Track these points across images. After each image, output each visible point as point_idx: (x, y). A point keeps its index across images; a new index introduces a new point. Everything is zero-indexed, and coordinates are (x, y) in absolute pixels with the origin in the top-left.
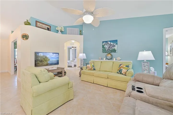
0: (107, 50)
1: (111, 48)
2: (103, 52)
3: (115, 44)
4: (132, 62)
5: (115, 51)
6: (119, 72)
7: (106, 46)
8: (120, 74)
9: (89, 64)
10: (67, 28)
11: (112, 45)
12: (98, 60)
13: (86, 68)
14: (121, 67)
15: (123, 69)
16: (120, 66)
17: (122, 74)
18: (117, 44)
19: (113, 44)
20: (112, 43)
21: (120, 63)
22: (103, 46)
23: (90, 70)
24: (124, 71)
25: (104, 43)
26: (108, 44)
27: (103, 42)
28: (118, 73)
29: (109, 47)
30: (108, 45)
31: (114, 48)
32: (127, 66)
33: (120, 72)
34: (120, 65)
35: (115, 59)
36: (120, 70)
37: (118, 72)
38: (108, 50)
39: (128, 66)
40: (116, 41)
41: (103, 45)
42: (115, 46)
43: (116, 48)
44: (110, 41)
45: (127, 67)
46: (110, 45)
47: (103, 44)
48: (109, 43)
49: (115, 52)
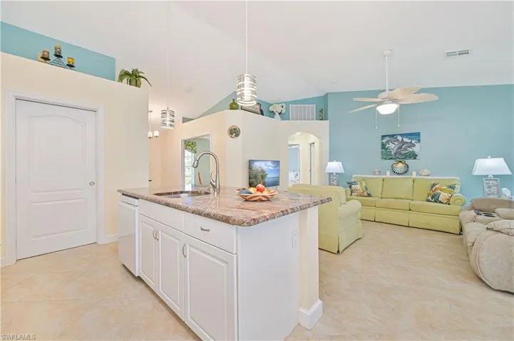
0: (393, 153)
1: (405, 149)
2: (382, 158)
3: (413, 141)
4: (458, 178)
5: (414, 156)
6: (432, 198)
7: (391, 146)
8: (435, 201)
9: (355, 183)
10: (290, 105)
11: (407, 143)
12: (372, 176)
13: (352, 192)
14: (436, 189)
15: (443, 193)
16: (433, 187)
17: (440, 202)
18: (419, 141)
19: (409, 141)
20: (406, 140)
21: (433, 182)
22: (383, 146)
23: (360, 196)
24: (443, 196)
25: (387, 139)
26: (398, 140)
27: (383, 137)
28: (429, 201)
29: (400, 148)
30: (396, 143)
31: (410, 150)
32: (450, 187)
33: (435, 198)
34: (434, 185)
35: (414, 173)
36: (435, 196)
37: (430, 198)
38: (395, 154)
39: (452, 187)
40: (418, 134)
41: (382, 143)
42: (414, 145)
43: (416, 149)
44: (401, 135)
45: (450, 189)
46: (401, 144)
47: (384, 141)
48: (400, 138)
49: (415, 158)
